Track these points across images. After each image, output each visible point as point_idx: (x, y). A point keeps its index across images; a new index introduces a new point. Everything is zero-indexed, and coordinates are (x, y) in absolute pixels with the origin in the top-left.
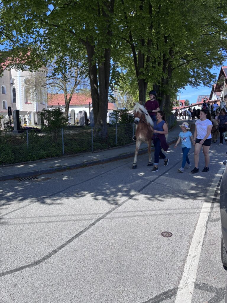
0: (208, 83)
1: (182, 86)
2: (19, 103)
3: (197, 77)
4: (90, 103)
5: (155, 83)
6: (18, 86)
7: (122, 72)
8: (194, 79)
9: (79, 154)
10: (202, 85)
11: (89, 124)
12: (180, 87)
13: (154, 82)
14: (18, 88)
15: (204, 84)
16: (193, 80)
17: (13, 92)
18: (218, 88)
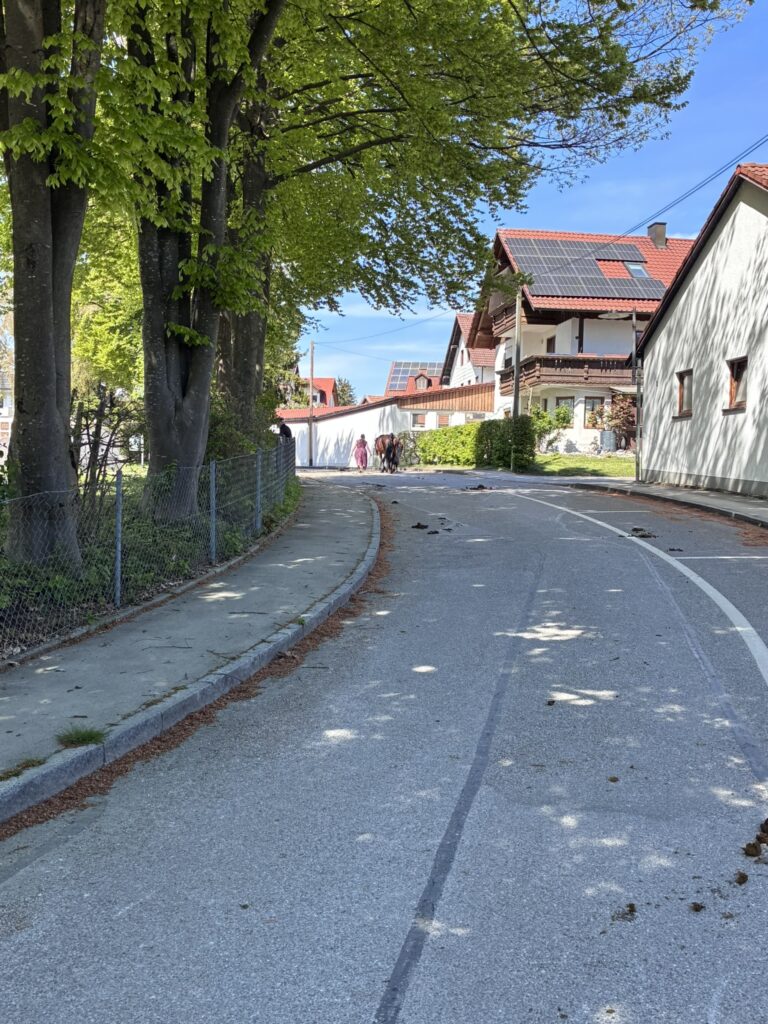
18: (482, 329)
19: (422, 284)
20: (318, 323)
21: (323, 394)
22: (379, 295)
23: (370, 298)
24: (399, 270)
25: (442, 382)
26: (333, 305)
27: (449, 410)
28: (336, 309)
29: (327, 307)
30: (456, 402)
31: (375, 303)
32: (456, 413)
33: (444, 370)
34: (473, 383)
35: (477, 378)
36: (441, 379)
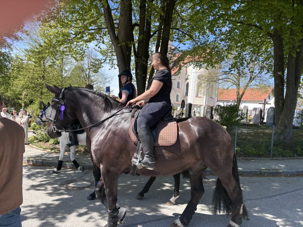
2: (190, 96)
4: (265, 99)
6: (192, 81)
9: (254, 158)
14: (192, 83)
17: (186, 86)
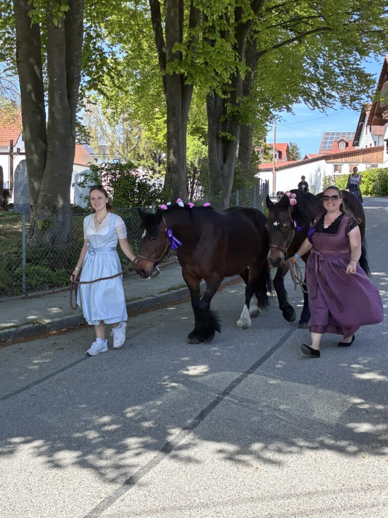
0: (353, 99)
1: (285, 104)
3: (325, 80)
4: (12, 141)
5: (214, 91)
7: (113, 54)
8: (315, 85)
10: (338, 105)
11: (11, 205)
12: (278, 106)
13: (210, 87)
15: (343, 101)
16: (315, 88)
18: (376, 114)
19: (337, 96)
20: (281, 118)
21: (280, 153)
22: (314, 102)
23: (309, 104)
24: (325, 89)
25: (354, 145)
26: (289, 109)
27: (356, 162)
28: (290, 111)
29: (286, 110)
30: (360, 157)
31: (311, 107)
32: (360, 164)
33: (355, 138)
34: (373, 146)
35: (375, 142)
36: (354, 143)
